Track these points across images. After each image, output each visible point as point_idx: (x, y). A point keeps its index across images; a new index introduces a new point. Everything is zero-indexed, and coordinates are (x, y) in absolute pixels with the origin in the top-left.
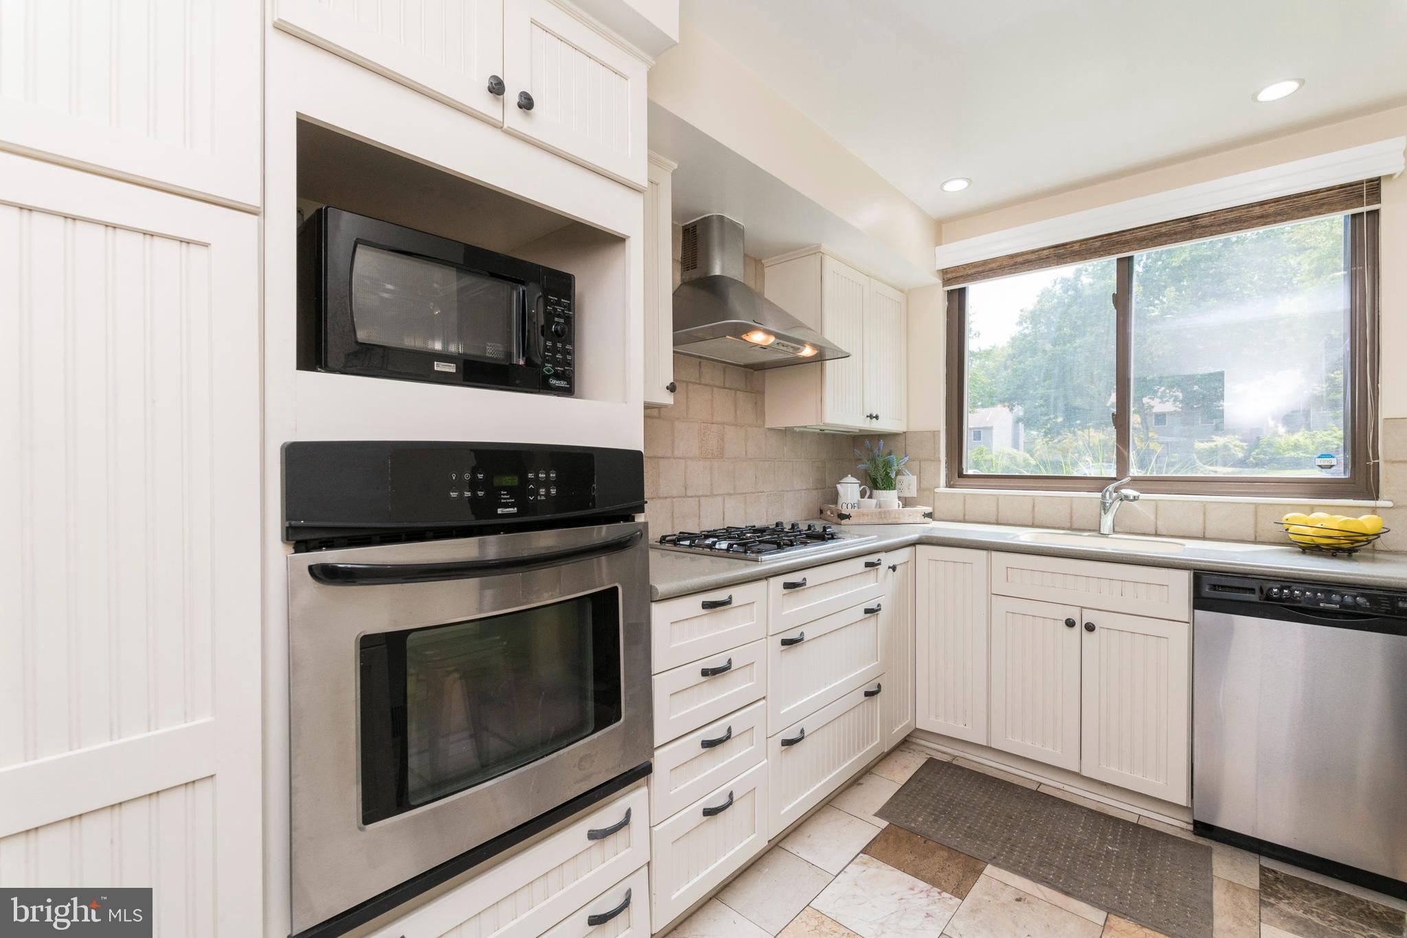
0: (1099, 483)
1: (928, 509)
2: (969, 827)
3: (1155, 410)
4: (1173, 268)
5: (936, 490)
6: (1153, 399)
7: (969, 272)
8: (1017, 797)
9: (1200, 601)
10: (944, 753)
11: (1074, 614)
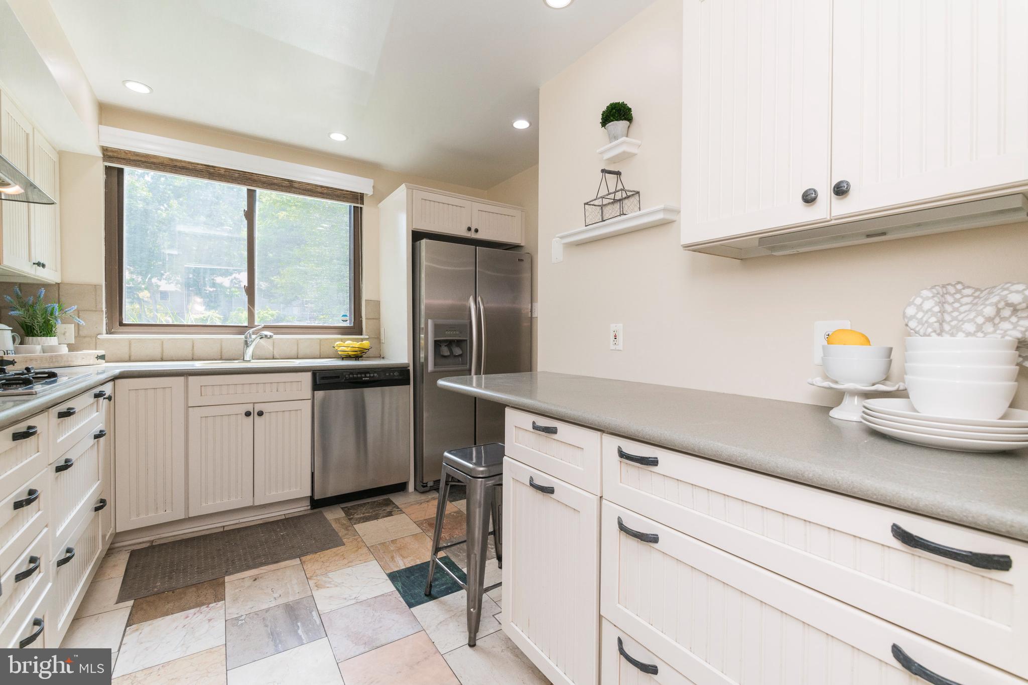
0: (241, 330)
1: (101, 352)
2: (198, 568)
3: (161, 289)
4: (175, 186)
5: (99, 337)
6: (160, 280)
7: (132, 158)
8: (216, 539)
9: (316, 387)
10: (141, 543)
11: (249, 408)
